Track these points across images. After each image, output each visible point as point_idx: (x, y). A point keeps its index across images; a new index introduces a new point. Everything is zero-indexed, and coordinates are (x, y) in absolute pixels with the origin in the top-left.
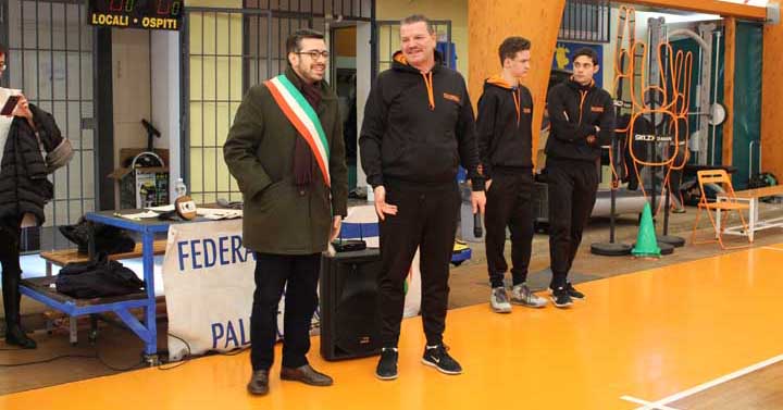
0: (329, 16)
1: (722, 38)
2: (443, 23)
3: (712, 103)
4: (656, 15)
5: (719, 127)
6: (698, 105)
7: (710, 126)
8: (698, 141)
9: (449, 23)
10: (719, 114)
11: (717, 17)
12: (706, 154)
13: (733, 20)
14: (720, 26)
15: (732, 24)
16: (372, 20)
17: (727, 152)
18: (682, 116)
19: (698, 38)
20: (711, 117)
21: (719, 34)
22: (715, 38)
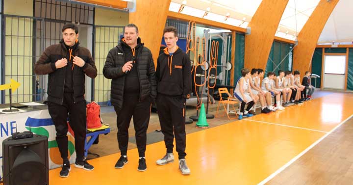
1: (231, 39)
2: (122, 27)
3: (227, 62)
4: (207, 29)
5: (229, 71)
6: (222, 63)
7: (226, 71)
8: (221, 76)
10: (229, 66)
11: (229, 31)
12: (224, 81)
13: (235, 32)
14: (230, 34)
15: (234, 34)
16: (93, 25)
17: (232, 81)
18: (214, 67)
19: (222, 38)
20: (226, 67)
21: (230, 37)
22: (228, 38)
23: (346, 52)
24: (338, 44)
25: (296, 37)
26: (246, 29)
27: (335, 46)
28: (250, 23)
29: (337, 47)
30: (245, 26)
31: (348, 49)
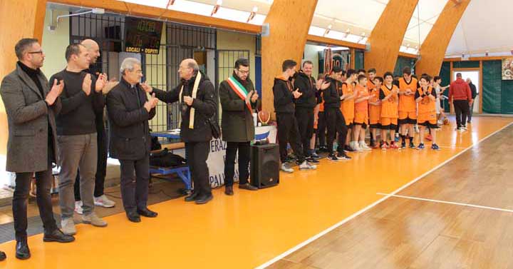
0: (199, 48)
9: (248, 51)
11: (347, 49)
13: (354, 50)
14: (349, 52)
16: (215, 49)
19: (341, 56)
22: (348, 57)
23: (479, 67)
24: (469, 56)
25: (417, 51)
26: (365, 45)
27: (466, 58)
28: (369, 38)
29: (467, 60)
30: (363, 42)
31: (481, 62)
